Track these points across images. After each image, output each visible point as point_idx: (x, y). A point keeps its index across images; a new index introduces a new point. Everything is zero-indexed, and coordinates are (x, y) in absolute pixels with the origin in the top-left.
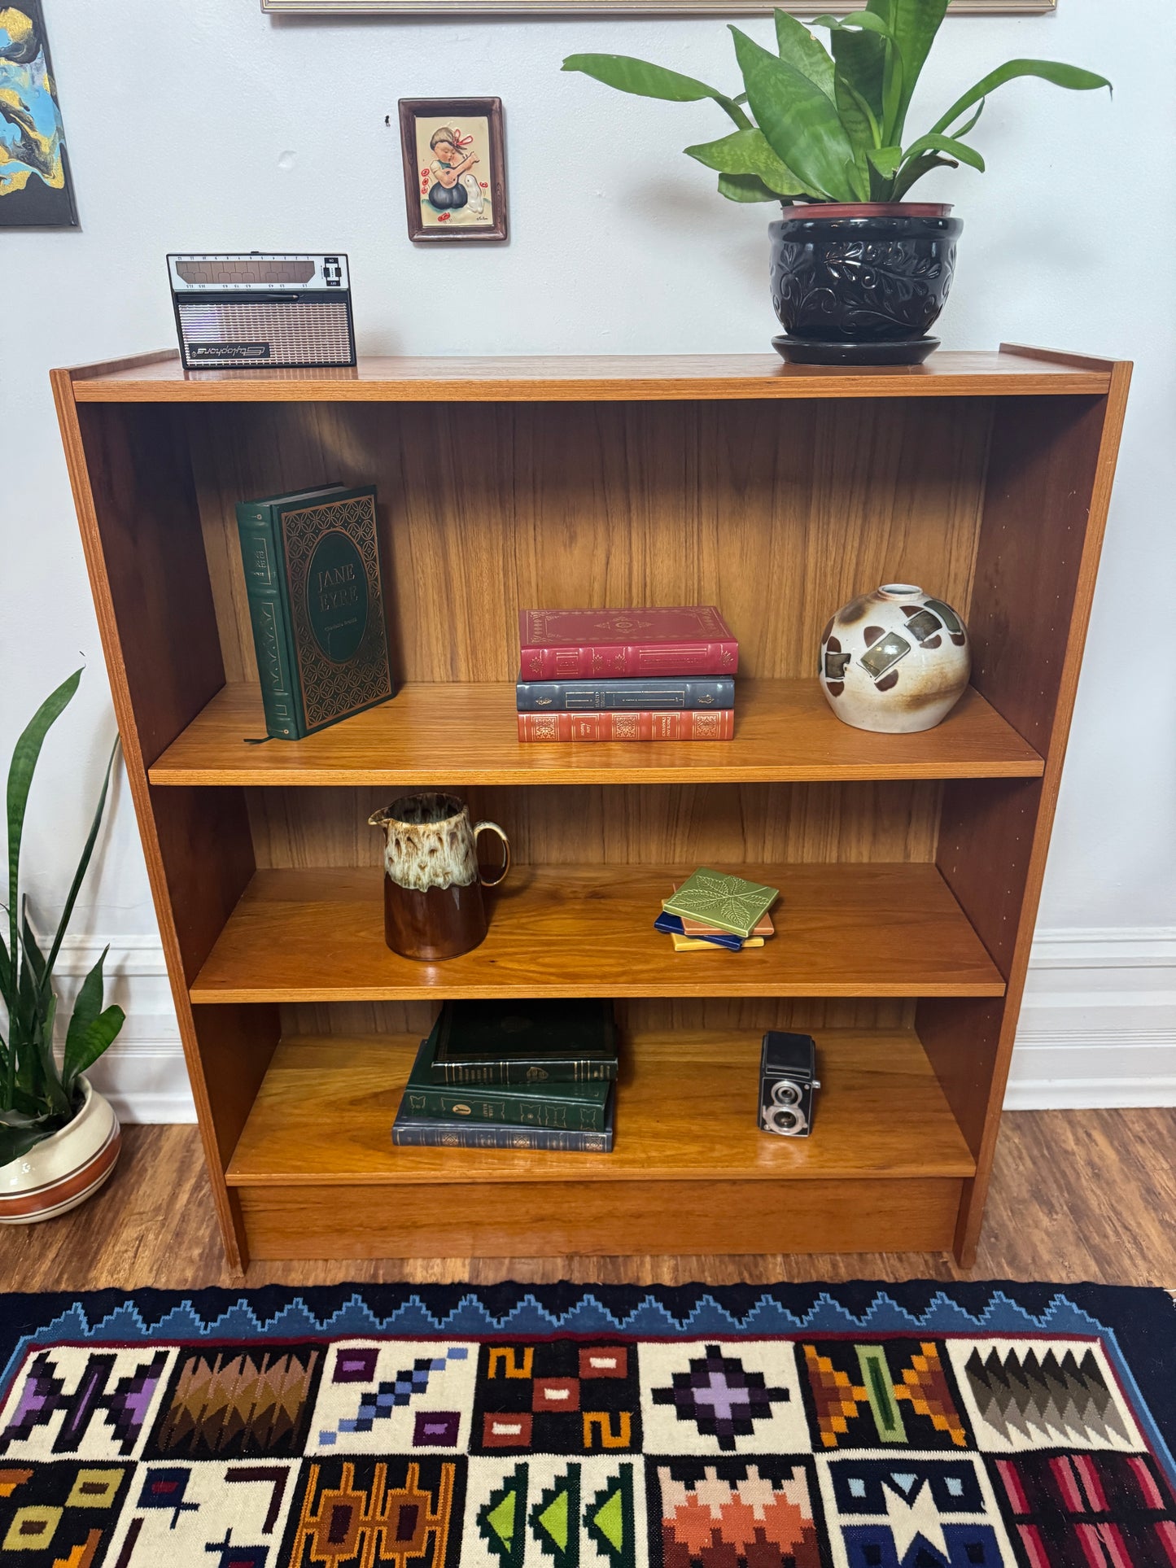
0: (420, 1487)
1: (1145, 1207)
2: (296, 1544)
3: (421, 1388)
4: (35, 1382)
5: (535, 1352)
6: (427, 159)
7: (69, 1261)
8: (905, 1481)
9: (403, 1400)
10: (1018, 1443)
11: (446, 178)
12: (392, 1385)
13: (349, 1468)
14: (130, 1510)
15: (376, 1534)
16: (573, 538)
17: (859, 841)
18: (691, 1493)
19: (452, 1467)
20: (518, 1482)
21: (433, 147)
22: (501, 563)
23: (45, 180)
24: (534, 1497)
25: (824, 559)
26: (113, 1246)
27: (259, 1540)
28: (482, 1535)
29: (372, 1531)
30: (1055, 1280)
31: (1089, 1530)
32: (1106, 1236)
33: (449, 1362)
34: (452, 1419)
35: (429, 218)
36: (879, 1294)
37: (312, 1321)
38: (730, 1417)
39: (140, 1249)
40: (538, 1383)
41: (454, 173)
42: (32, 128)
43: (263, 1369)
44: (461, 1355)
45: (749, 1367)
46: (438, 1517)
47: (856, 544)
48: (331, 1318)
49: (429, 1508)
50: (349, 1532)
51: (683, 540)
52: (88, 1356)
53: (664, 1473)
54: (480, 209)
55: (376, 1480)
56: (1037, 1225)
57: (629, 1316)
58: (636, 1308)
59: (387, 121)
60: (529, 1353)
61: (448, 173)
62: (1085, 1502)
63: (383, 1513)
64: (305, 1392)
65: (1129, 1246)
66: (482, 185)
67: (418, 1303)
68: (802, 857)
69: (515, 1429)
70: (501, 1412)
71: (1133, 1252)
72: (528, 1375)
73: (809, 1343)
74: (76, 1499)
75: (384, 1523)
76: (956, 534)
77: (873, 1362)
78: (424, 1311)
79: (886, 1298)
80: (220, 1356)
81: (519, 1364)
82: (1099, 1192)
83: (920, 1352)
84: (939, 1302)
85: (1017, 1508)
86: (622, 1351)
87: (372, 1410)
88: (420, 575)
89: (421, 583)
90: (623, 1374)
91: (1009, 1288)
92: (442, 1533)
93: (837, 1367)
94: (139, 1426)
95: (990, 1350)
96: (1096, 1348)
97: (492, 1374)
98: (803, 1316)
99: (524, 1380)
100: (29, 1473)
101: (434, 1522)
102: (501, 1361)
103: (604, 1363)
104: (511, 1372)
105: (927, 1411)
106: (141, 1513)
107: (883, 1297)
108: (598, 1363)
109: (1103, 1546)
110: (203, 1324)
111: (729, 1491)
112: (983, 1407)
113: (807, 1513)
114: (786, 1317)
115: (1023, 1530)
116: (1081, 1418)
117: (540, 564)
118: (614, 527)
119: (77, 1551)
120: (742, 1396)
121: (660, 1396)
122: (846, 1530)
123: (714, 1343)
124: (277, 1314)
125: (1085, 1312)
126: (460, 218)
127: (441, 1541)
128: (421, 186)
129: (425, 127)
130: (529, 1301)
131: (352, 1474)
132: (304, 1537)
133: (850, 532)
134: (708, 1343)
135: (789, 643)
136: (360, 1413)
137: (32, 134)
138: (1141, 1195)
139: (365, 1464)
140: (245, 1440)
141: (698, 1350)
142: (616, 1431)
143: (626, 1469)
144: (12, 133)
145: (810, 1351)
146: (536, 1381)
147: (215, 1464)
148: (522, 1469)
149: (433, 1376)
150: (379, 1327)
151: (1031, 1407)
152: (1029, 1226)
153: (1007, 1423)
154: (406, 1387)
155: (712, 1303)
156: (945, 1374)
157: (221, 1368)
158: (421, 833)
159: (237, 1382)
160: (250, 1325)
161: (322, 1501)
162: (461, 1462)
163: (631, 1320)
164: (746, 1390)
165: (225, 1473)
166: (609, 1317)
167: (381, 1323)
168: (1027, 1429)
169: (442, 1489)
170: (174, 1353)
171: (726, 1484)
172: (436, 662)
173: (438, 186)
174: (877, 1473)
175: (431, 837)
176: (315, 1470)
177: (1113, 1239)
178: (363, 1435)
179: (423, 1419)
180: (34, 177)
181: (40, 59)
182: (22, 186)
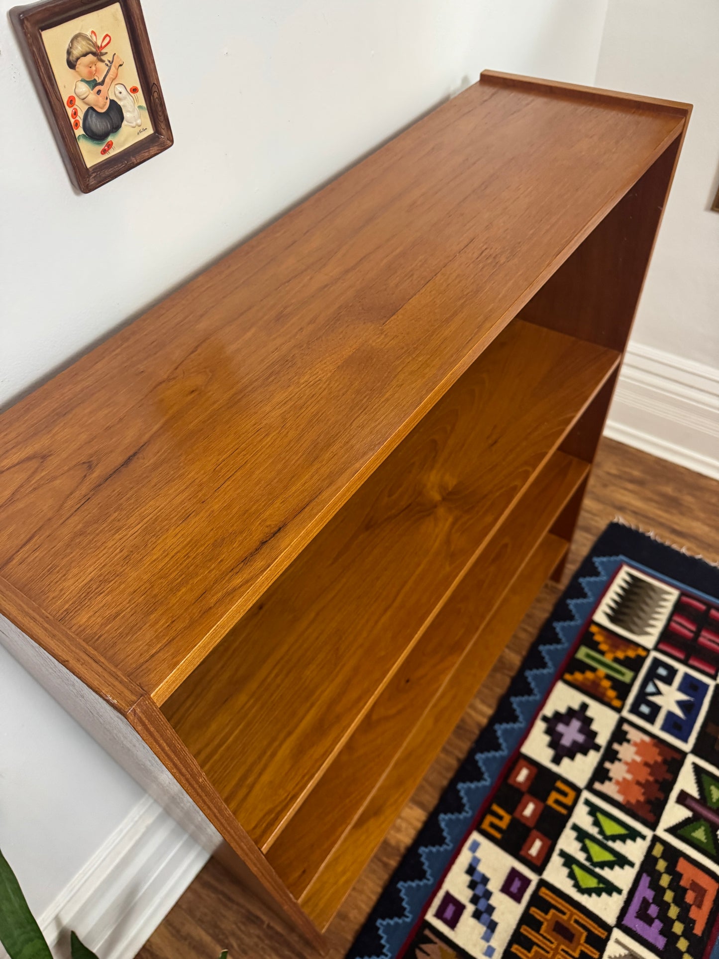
0: (546, 914)
3: (485, 880)
5: (496, 805)
8: (651, 688)
9: (488, 894)
10: (654, 632)
12: (475, 895)
13: (515, 948)
15: (562, 953)
18: (614, 781)
19: (543, 890)
20: (569, 860)
24: (581, 857)
28: (590, 895)
29: (560, 954)
31: (701, 639)
33: (478, 854)
34: (514, 874)
36: (554, 626)
37: (400, 921)
38: (584, 736)
40: (516, 815)
41: (104, 91)
44: (475, 847)
45: (562, 710)
46: (568, 912)
49: (560, 915)
53: (597, 786)
55: (530, 936)
57: (502, 744)
58: (498, 738)
60: (495, 808)
62: (690, 630)
63: (552, 943)
64: (450, 951)
67: (426, 850)
72: (510, 817)
73: (563, 675)
75: (558, 945)
77: (588, 656)
78: (434, 849)
81: (500, 817)
83: (594, 634)
84: (572, 606)
86: (522, 762)
87: (485, 916)
90: (534, 770)
92: (578, 916)
93: (582, 672)
95: (607, 606)
96: (627, 570)
97: (498, 835)
98: (548, 665)
99: (511, 821)
101: (570, 917)
102: (492, 825)
103: (523, 775)
104: (502, 824)
105: (623, 655)
107: (557, 625)
108: (521, 778)
109: (709, 639)
111: (621, 764)
112: (634, 632)
113: (647, 739)
114: (543, 673)
115: (693, 662)
120: (576, 724)
121: (556, 760)
122: (663, 729)
123: (541, 716)
124: (383, 942)
125: (607, 557)
127: (583, 919)
130: (462, 787)
131: (520, 948)
134: (539, 718)
136: (484, 924)
139: (517, 937)
141: (540, 726)
142: (565, 794)
143: (587, 803)
145: (568, 677)
148: (563, 854)
149: (481, 868)
150: (430, 883)
153: (645, 630)
154: (480, 888)
155: (518, 700)
156: (610, 634)
162: (543, 883)
163: (505, 744)
164: (574, 720)
166: (497, 754)
167: (428, 880)
168: (651, 624)
169: (552, 902)
171: (617, 762)
173: (91, 111)
174: (642, 697)
178: (499, 929)
179: (506, 889)
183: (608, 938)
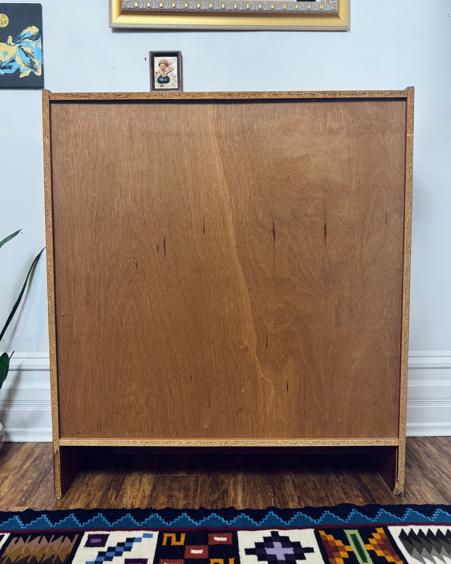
3: (129, 549)
5: (186, 535)
9: (120, 554)
11: (163, 74)
12: (115, 548)
21: (159, 65)
23: (35, 73)
33: (143, 539)
34: (144, 561)
35: (157, 86)
36: (353, 510)
37: (77, 523)
38: (285, 560)
41: (166, 73)
42: (34, 58)
43: (51, 541)
44: (150, 536)
45: (292, 540)
48: (87, 522)
54: (174, 83)
57: (233, 519)
58: (236, 517)
59: (145, 59)
60: (183, 536)
61: (164, 73)
64: (70, 550)
66: (175, 76)
67: (130, 517)
70: (168, 558)
72: (183, 544)
73: (321, 530)
77: (354, 536)
78: (132, 519)
79: (356, 511)
80: (30, 536)
81: (178, 539)
83: (376, 532)
84: (382, 513)
86: (230, 534)
87: (103, 558)
90: (231, 543)
91: (415, 507)
93: (336, 538)
95: (410, 530)
97: (164, 543)
98: (318, 519)
99: (181, 546)
102: (169, 539)
103: (220, 539)
104: (174, 543)
105: (383, 555)
107: (355, 511)
108: (217, 539)
110: (23, 524)
112: (410, 552)
114: (309, 519)
120: (290, 551)
121: (249, 552)
123: (275, 530)
124: (61, 521)
128: (155, 77)
129: (157, 60)
130: (184, 515)
134: (272, 530)
136: (97, 559)
137: (34, 60)
141: (268, 533)
144: (27, 60)
145: (322, 533)
146: (187, 547)
149: (135, 545)
150: (109, 525)
151: (434, 551)
153: (423, 557)
154: (121, 549)
155: (273, 515)
156: (390, 540)
157: (30, 541)
159: (37, 546)
160: (47, 524)
163: (234, 521)
164: (292, 548)
166: (223, 521)
167: (111, 524)
168: (434, 560)
170: (6, 536)
173: (161, 77)
179: (129, 561)
180: (32, 73)
181: (40, 39)
182: (28, 75)
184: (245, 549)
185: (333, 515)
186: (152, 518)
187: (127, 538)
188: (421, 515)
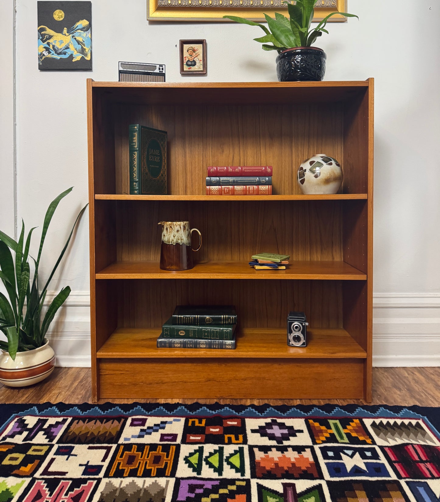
0: (162, 451)
1: (436, 390)
2: (114, 465)
3: (163, 428)
4: (18, 424)
5: (206, 420)
6: (186, 54)
7: (33, 398)
8: (350, 452)
9: (157, 431)
10: (392, 443)
11: (191, 58)
12: (152, 427)
13: (135, 446)
14: (51, 456)
15: (145, 462)
16: (223, 151)
17: (316, 253)
18: (266, 454)
19: (174, 447)
20: (200, 451)
21: (188, 51)
22: (201, 159)
23: (85, 58)
24: (206, 454)
25: (298, 158)
26: (49, 395)
27: (100, 463)
28: (186, 463)
29: (143, 461)
30: (403, 405)
31: (422, 465)
32: (421, 396)
33: (174, 422)
34: (175, 435)
35: (186, 68)
36: (336, 408)
37: (122, 412)
38: (281, 436)
39: (59, 395)
41: (193, 58)
42: (84, 45)
43: (104, 423)
44: (179, 420)
45: (287, 424)
46: (169, 458)
47: (307, 154)
48: (129, 411)
49: (165, 456)
50: (135, 462)
51: (255, 152)
52: (38, 419)
53: (256, 450)
54: (199, 66)
55: (145, 450)
56: (395, 393)
58: (244, 410)
59: (176, 46)
60: (204, 420)
61: (191, 57)
62: (419, 457)
63: (148, 457)
64: (119, 429)
65: (431, 398)
66: (200, 60)
67: (162, 408)
68: (298, 259)
69: (199, 438)
70: (193, 434)
71: (432, 400)
72: (204, 425)
73: (310, 419)
74: (30, 452)
75: (148, 460)
76: (336, 151)
77: (335, 424)
78: (164, 410)
80: (87, 420)
81: (200, 422)
82: (418, 386)
83: (353, 422)
84: (359, 410)
85: (393, 459)
86: (240, 420)
87: (145, 433)
88: (178, 162)
89: (178, 165)
90: (240, 425)
91: (386, 407)
92: (170, 463)
93: (321, 425)
94: (56, 436)
95: (380, 421)
96: (420, 422)
97: (190, 424)
98: (308, 413)
99: (202, 427)
100: (14, 446)
101: (167, 460)
102: (193, 423)
103: (232, 423)
104: (197, 424)
105: (356, 436)
106: (55, 457)
107: (338, 409)
108: (230, 423)
109: (428, 469)
110: (81, 412)
111: (281, 454)
112: (378, 435)
113: (311, 460)
114: (301, 413)
115: (396, 465)
116: (416, 438)
117: (213, 159)
118: (235, 148)
119: (30, 466)
120: (285, 431)
121: (254, 431)
122: (327, 464)
123: (274, 419)
124: (109, 410)
125: (415, 413)
126: (193, 68)
127: (170, 465)
128: (184, 61)
129: (186, 47)
130: (204, 408)
131: (136, 448)
132: (117, 463)
133: (305, 151)
134: (272, 419)
135: (289, 184)
136: (139, 434)
137: (84, 47)
138: (434, 387)
139: (141, 447)
140: (96, 440)
141: (269, 420)
142: (237, 439)
143: (241, 448)
144: (79, 47)
145: (311, 421)
146: (207, 427)
147: (84, 445)
148: (201, 448)
149: (168, 425)
151: (397, 434)
152: (392, 393)
153: (387, 438)
154: (158, 428)
155: (273, 410)
156: (363, 427)
157: (87, 423)
158: (175, 224)
159: (94, 425)
160: (99, 413)
161: (125, 454)
162: (178, 447)
163: (243, 413)
164: (287, 430)
165: (88, 447)
166: (234, 412)
167: (148, 413)
168: (395, 439)
169: (170, 452)
170: (70, 419)
171: (280, 452)
172: (180, 190)
173: (189, 61)
175: (178, 226)
176: (122, 447)
177: (424, 396)
178: (141, 439)
179: (163, 435)
180: (83, 57)
181: (89, 30)
182: (79, 59)
183: (167, 477)
184: (251, 430)
185: (321, 411)
186: (179, 409)
187: (161, 422)
188: (391, 412)
